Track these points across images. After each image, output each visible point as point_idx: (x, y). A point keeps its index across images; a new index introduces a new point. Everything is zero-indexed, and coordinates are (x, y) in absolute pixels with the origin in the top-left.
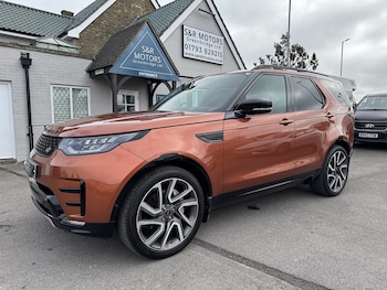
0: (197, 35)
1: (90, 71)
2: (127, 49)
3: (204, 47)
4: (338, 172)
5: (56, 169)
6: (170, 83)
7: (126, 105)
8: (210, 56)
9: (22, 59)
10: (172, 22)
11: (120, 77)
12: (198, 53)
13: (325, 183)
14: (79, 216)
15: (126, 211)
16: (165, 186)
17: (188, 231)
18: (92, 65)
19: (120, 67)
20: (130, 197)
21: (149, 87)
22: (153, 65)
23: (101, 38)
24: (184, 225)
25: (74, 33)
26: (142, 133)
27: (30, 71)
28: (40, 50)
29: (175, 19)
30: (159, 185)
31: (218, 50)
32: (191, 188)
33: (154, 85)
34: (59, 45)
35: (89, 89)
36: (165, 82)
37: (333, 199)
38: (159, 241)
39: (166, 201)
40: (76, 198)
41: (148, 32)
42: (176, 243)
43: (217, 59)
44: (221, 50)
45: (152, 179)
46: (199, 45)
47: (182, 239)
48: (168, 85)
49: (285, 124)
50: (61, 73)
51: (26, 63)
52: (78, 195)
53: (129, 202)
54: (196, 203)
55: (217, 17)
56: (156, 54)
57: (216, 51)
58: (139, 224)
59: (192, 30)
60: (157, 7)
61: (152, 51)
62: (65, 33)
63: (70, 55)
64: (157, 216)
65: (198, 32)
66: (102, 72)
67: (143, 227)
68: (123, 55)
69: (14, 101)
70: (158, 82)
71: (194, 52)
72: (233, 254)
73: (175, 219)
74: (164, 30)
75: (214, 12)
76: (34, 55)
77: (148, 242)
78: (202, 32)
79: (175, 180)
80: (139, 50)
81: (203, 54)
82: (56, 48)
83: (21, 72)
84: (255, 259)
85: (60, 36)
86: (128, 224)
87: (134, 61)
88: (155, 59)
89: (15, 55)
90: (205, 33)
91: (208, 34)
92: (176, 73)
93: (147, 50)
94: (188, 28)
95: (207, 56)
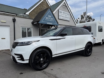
0: (63, 13)
1: (33, 23)
2: (44, 16)
6: (56, 26)
9: (13, 19)
10: (55, 9)
11: (42, 24)
12: (63, 18)
18: (33, 21)
22: (51, 21)
23: (35, 15)
25: (28, 13)
27: (15, 23)
28: (18, 17)
29: (57, 8)
31: (68, 17)
33: (50, 27)
34: (24, 16)
35: (32, 28)
36: (54, 26)
41: (50, 11)
43: (68, 19)
44: (69, 17)
46: (63, 15)
55: (68, 7)
56: (52, 17)
59: (61, 11)
60: (50, 6)
63: (27, 18)
65: (63, 11)
66: (36, 23)
69: (10, 32)
71: (62, 18)
76: (16, 18)
78: (64, 12)
80: (47, 16)
81: (64, 18)
87: (46, 20)
88: (52, 19)
89: (11, 18)
90: (65, 12)
91: (66, 12)
92: (58, 23)
93: (49, 16)
94: (60, 11)
95: (65, 18)
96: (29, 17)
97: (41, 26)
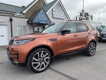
0: (57, 11)
1: (28, 22)
2: (37, 16)
3: (59, 15)
4: (93, 49)
5: (12, 49)
6: (49, 25)
7: (37, 31)
8: (61, 17)
9: (10, 19)
10: (50, 8)
12: (57, 16)
13: (89, 52)
14: (17, 61)
15: (29, 60)
16: (40, 53)
17: (47, 65)
18: (28, 20)
19: (35, 21)
20: (30, 56)
21: (44, 26)
22: (44, 20)
23: (31, 13)
24: (46, 64)
25: (24, 12)
26: (34, 39)
27: (12, 22)
28: (15, 17)
30: (38, 53)
32: (47, 54)
35: (27, 27)
37: (91, 57)
38: (38, 68)
39: (40, 57)
40: (16, 56)
41: (43, 11)
42: (43, 69)
44: (64, 15)
45: (36, 51)
46: (57, 14)
47: (45, 68)
48: (48, 25)
49: (76, 36)
50: (20, 23)
51: (11, 20)
52: (17, 55)
53: (30, 57)
54: (49, 58)
55: (62, 6)
56: (45, 17)
57: (62, 16)
58: (33, 63)
59: (55, 10)
60: (46, 4)
61: (44, 16)
62: (22, 12)
64: (38, 61)
65: (57, 10)
66: (31, 22)
67: (34, 64)
68: (36, 18)
69: (8, 30)
70: (46, 24)
71: (56, 16)
72: (59, 72)
73: (43, 62)
74: (48, 11)
75: (62, 5)
76: (13, 18)
77: (35, 68)
78: (58, 11)
79: (43, 52)
80: (40, 16)
81: (58, 16)
82: (19, 16)
83: (10, 23)
84: (65, 74)
85: (21, 13)
86: (29, 63)
91: (60, 11)
93: (42, 16)
94: (54, 10)
95: (60, 17)
97: (35, 25)
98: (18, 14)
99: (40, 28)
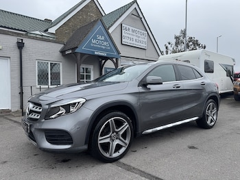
0: (130, 30)
1: (63, 52)
3: (135, 38)
7: (85, 74)
8: (139, 44)
9: (18, 43)
10: (115, 22)
11: (82, 55)
12: (131, 42)
18: (64, 48)
21: (100, 63)
22: (104, 47)
25: (52, 30)
27: (23, 51)
28: (30, 37)
29: (117, 19)
31: (143, 40)
33: (103, 61)
34: (42, 36)
35: (61, 64)
36: (111, 59)
41: (101, 26)
43: (143, 46)
44: (146, 40)
46: (132, 37)
48: (113, 61)
51: (20, 46)
55: (143, 19)
56: (106, 40)
59: (128, 27)
61: (103, 38)
62: (46, 30)
63: (49, 41)
65: (131, 28)
66: (70, 52)
69: (11, 71)
70: (106, 59)
71: (129, 41)
74: (110, 27)
75: (141, 16)
76: (26, 41)
78: (133, 29)
80: (95, 38)
81: (134, 42)
82: (40, 37)
83: (17, 52)
87: (92, 45)
88: (105, 43)
89: (13, 40)
90: (135, 29)
91: (138, 30)
92: (119, 53)
93: (100, 38)
94: (125, 26)
95: (137, 43)
96: (56, 39)
97: (81, 58)
98: (38, 32)
99: (91, 68)
